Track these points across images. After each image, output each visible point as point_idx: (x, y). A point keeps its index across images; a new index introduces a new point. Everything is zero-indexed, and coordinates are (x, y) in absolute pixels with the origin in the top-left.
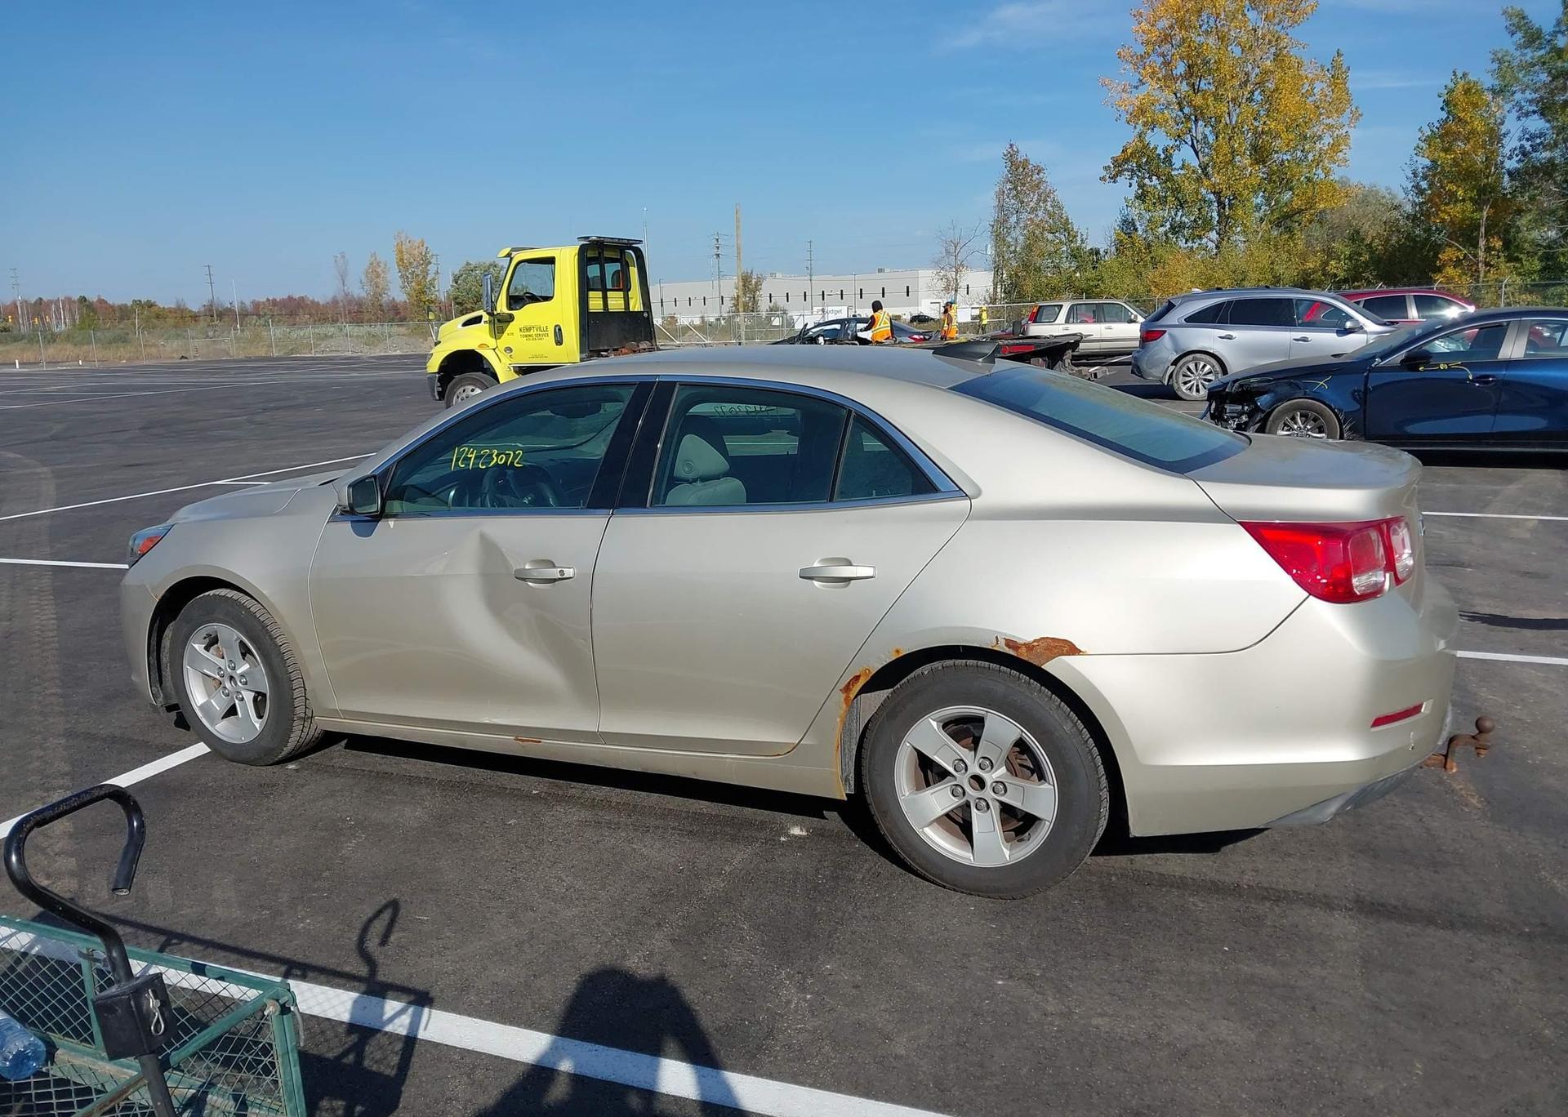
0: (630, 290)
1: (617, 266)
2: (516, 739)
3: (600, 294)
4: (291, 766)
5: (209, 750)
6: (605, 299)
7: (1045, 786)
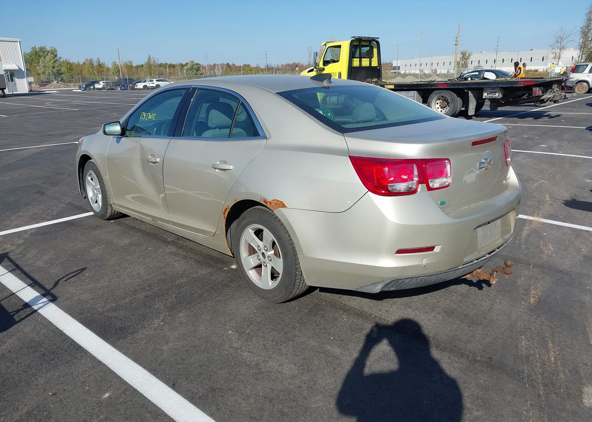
0: (373, 58)
1: (368, 48)
2: (152, 220)
3: (358, 59)
4: (112, 221)
5: (93, 214)
6: (360, 61)
7: (280, 260)
